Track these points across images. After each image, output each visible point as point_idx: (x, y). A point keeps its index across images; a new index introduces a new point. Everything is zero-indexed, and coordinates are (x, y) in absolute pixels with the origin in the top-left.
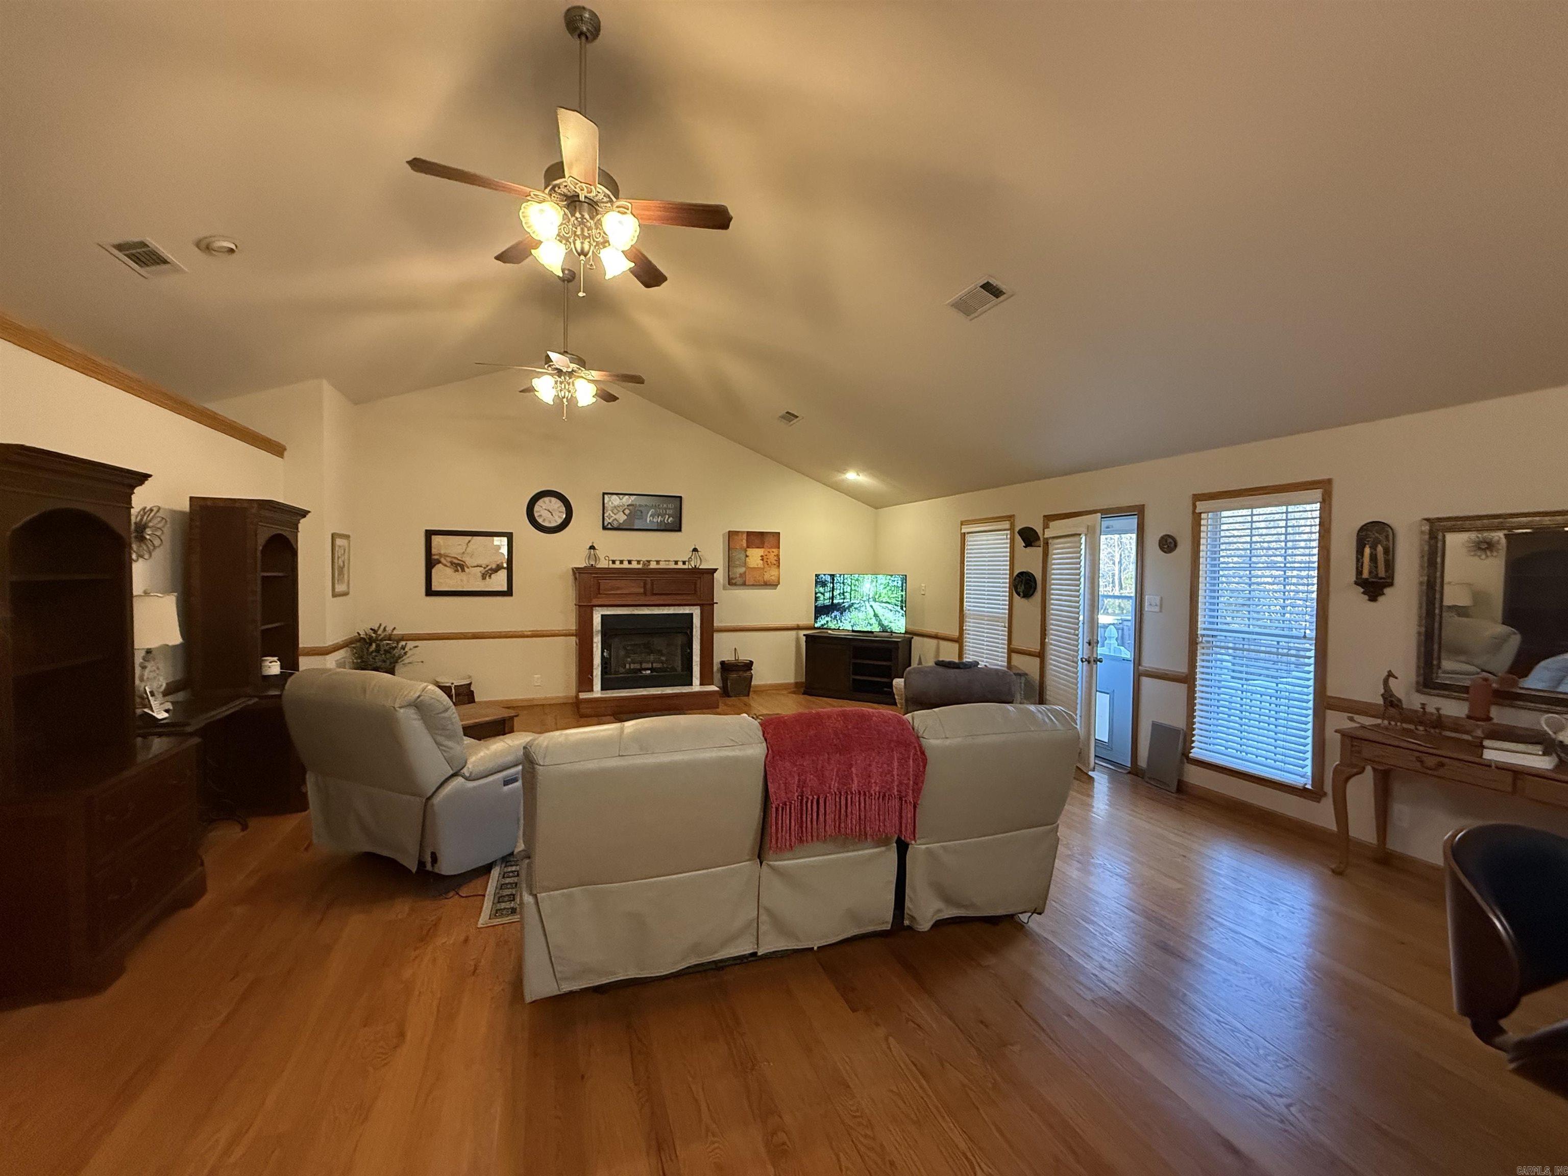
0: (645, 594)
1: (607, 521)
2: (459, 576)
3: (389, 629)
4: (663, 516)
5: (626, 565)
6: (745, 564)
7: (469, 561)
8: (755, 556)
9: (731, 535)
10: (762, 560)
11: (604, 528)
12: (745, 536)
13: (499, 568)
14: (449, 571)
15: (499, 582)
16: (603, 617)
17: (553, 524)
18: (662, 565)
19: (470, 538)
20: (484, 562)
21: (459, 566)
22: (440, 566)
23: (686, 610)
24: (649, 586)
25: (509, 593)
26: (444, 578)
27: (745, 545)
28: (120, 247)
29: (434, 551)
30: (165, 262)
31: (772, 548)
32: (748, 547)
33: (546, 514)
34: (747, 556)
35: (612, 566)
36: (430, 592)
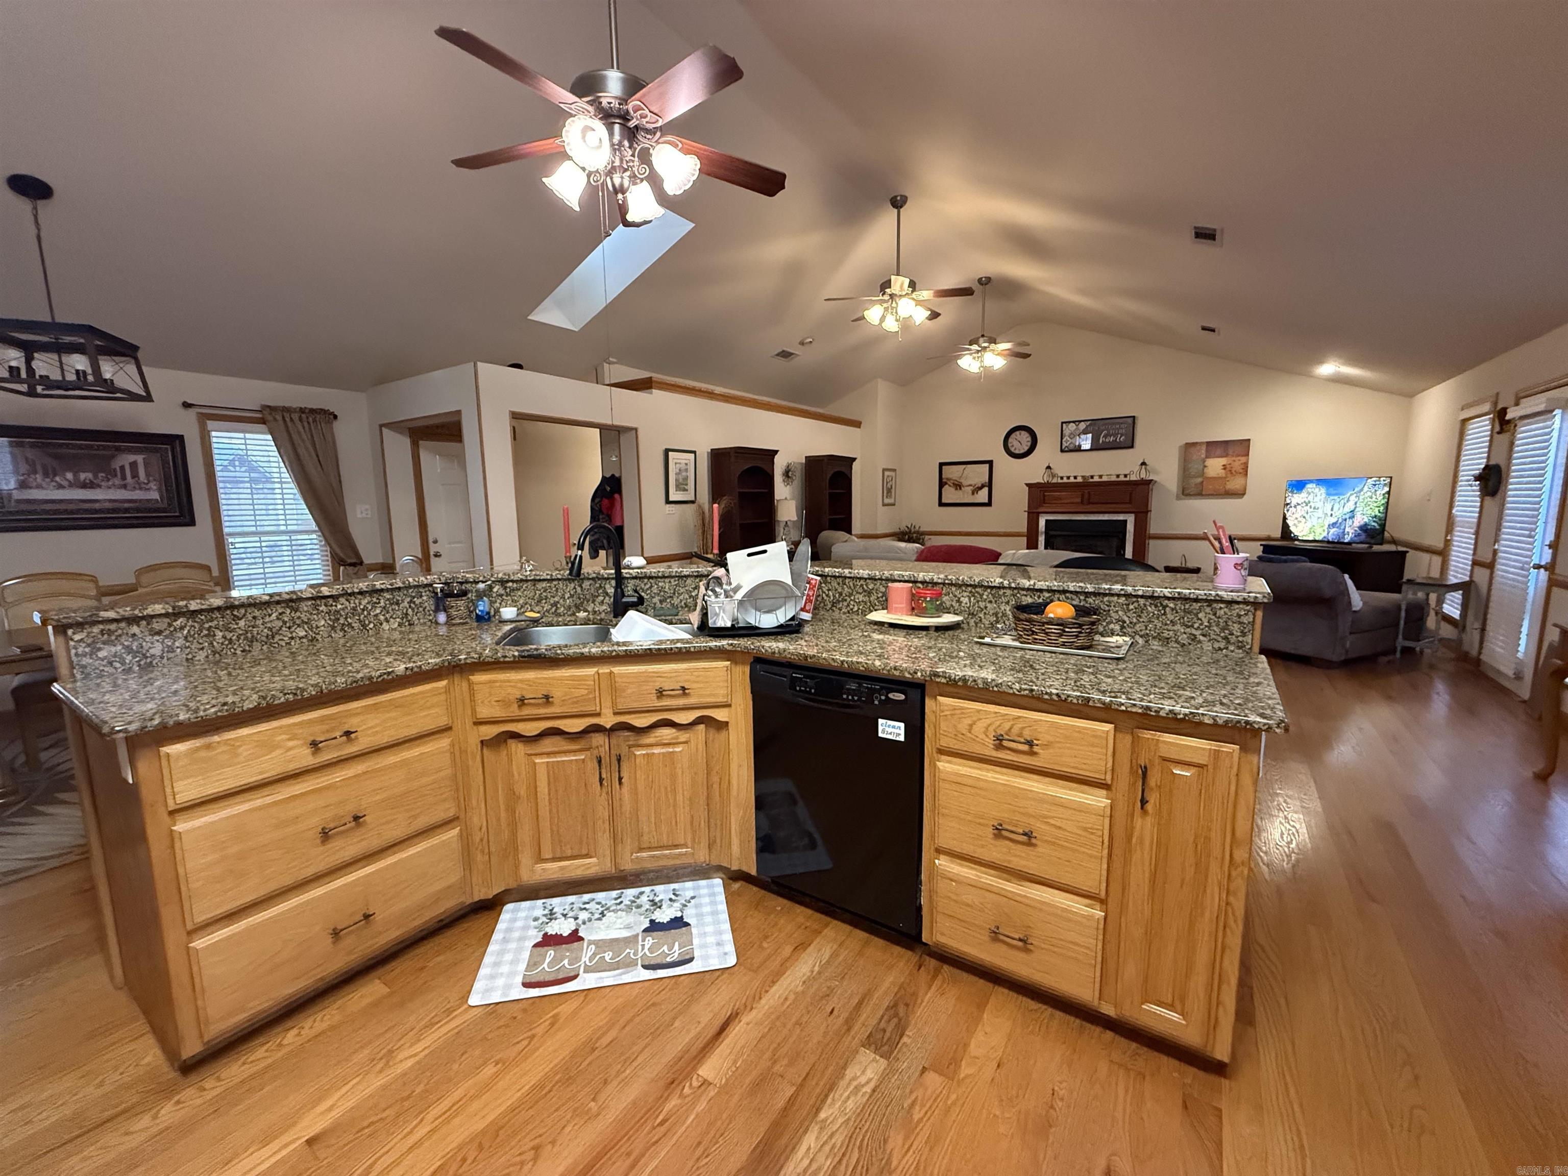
0: (1082, 502)
1: (1065, 444)
2: (960, 493)
3: (917, 528)
4: (1115, 435)
5: (1072, 480)
6: (1202, 474)
7: (965, 483)
8: (1215, 466)
9: (1189, 446)
10: (1225, 469)
11: (1062, 451)
12: (1204, 447)
13: (983, 486)
14: (952, 489)
15: (983, 496)
16: (1048, 522)
17: (1022, 451)
18: (1105, 479)
19: (964, 466)
20: (973, 483)
21: (958, 486)
22: (947, 486)
23: (1121, 517)
24: (1086, 496)
25: (989, 504)
26: (950, 495)
27: (1203, 456)
28: (778, 355)
29: (943, 476)
30: (792, 354)
31: (1238, 456)
32: (1207, 457)
33: (1016, 443)
34: (1205, 466)
35: (1060, 481)
36: (941, 504)
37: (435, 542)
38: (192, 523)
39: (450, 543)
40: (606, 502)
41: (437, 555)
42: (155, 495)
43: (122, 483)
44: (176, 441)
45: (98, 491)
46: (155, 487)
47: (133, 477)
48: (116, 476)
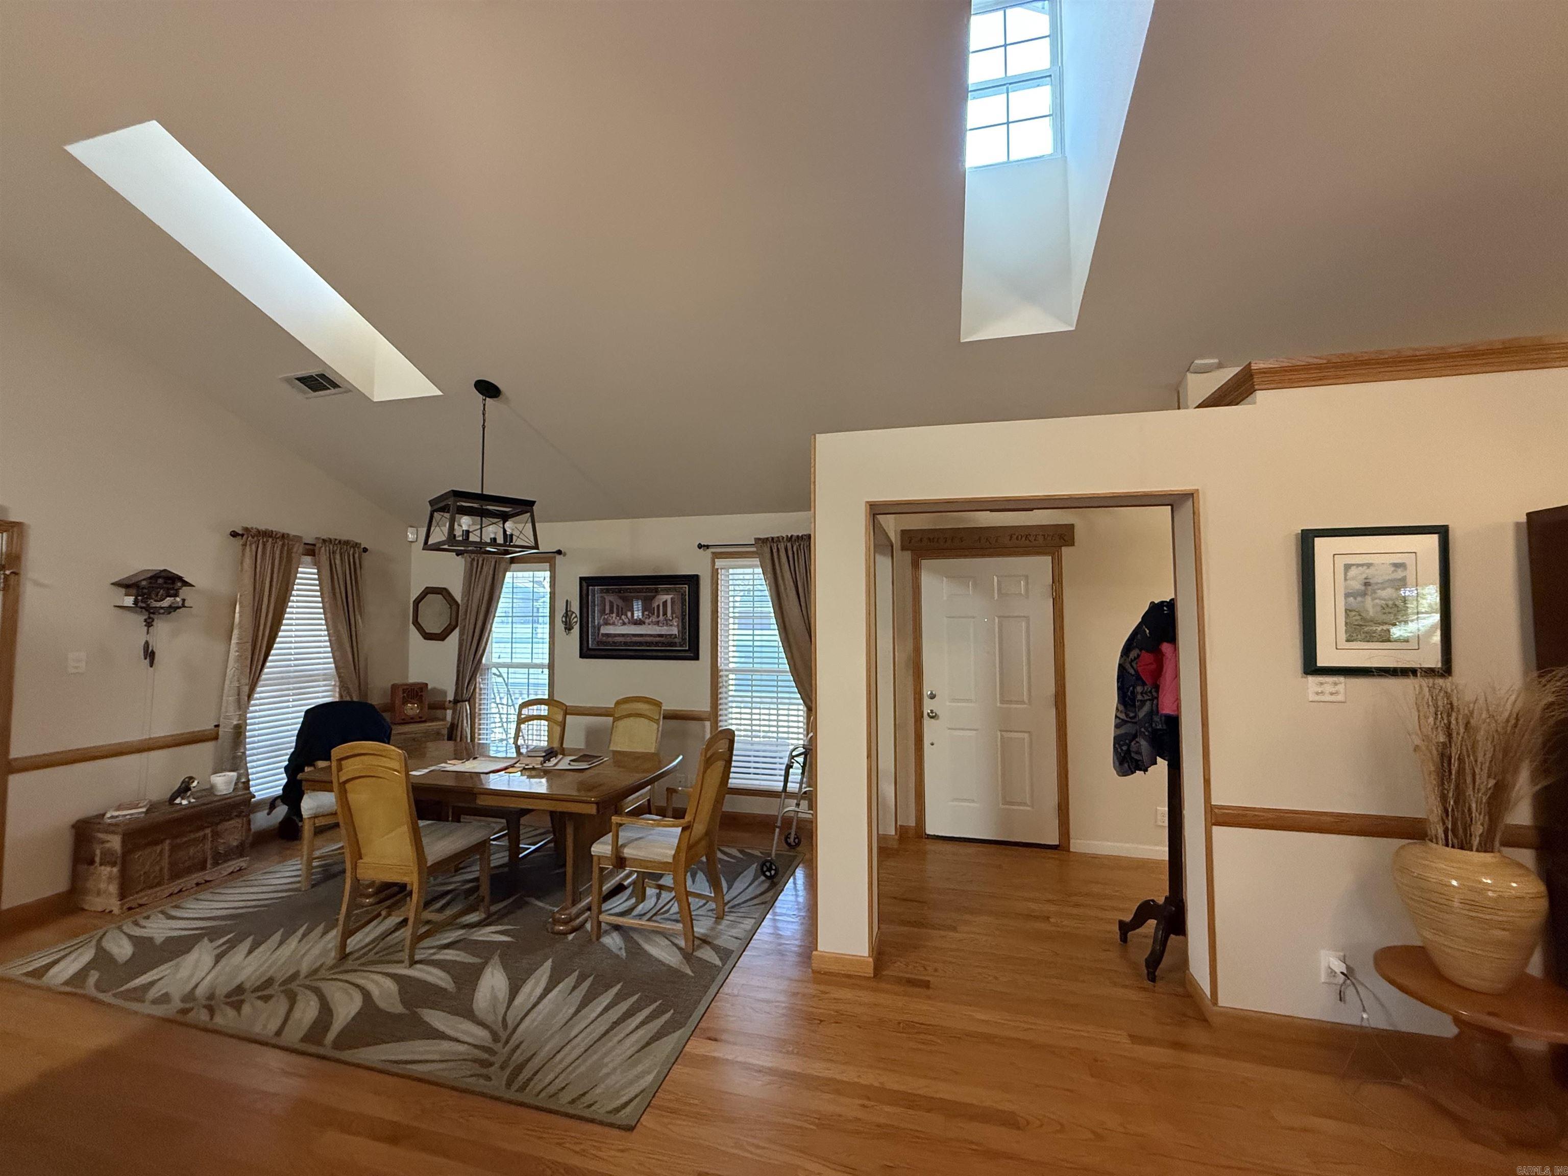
37: (932, 696)
38: (696, 657)
39: (954, 700)
40: (1147, 657)
41: (933, 716)
42: (675, 631)
43: (657, 620)
44: (693, 581)
45: (643, 627)
46: (676, 624)
47: (663, 615)
48: (654, 614)
